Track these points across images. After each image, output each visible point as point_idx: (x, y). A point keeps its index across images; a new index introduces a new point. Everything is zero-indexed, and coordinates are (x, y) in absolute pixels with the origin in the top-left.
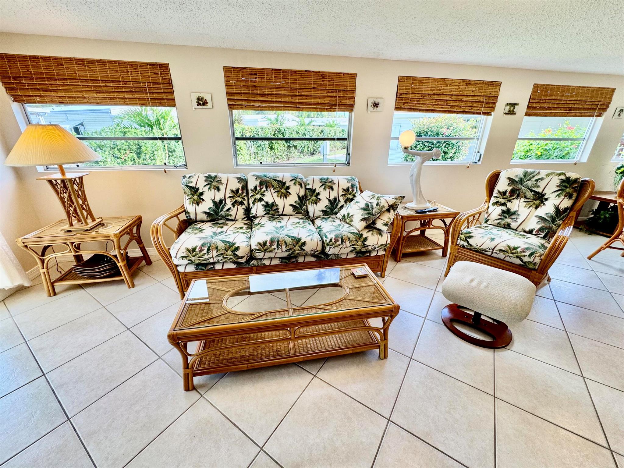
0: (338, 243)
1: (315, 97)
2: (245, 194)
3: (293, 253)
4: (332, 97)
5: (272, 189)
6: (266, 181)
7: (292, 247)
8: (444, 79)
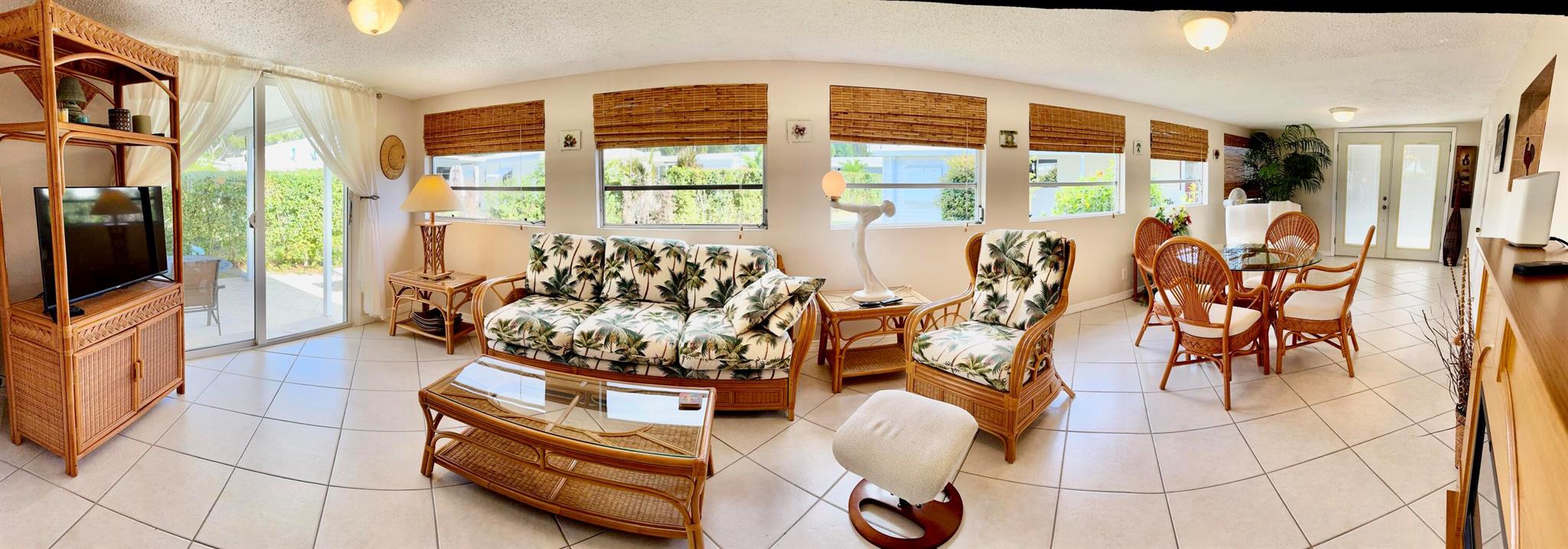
0: (696, 351)
1: (708, 122)
2: (598, 265)
3: (628, 358)
4: (733, 121)
5: (633, 261)
6: (627, 248)
7: (626, 347)
8: (901, 91)
